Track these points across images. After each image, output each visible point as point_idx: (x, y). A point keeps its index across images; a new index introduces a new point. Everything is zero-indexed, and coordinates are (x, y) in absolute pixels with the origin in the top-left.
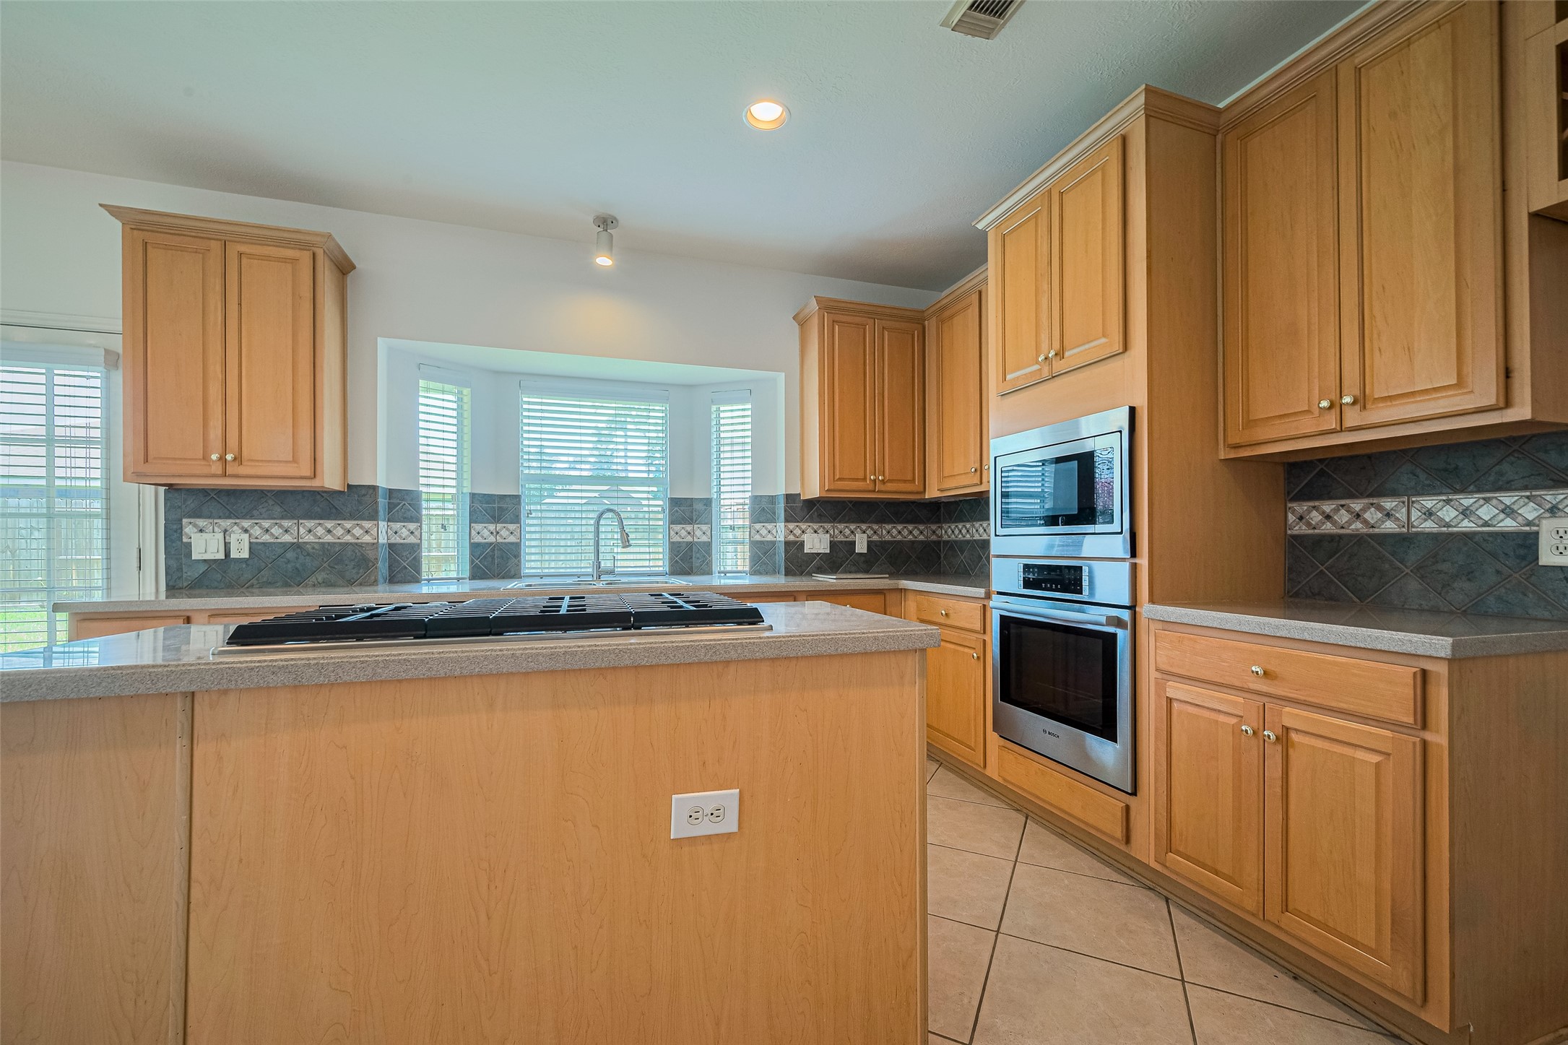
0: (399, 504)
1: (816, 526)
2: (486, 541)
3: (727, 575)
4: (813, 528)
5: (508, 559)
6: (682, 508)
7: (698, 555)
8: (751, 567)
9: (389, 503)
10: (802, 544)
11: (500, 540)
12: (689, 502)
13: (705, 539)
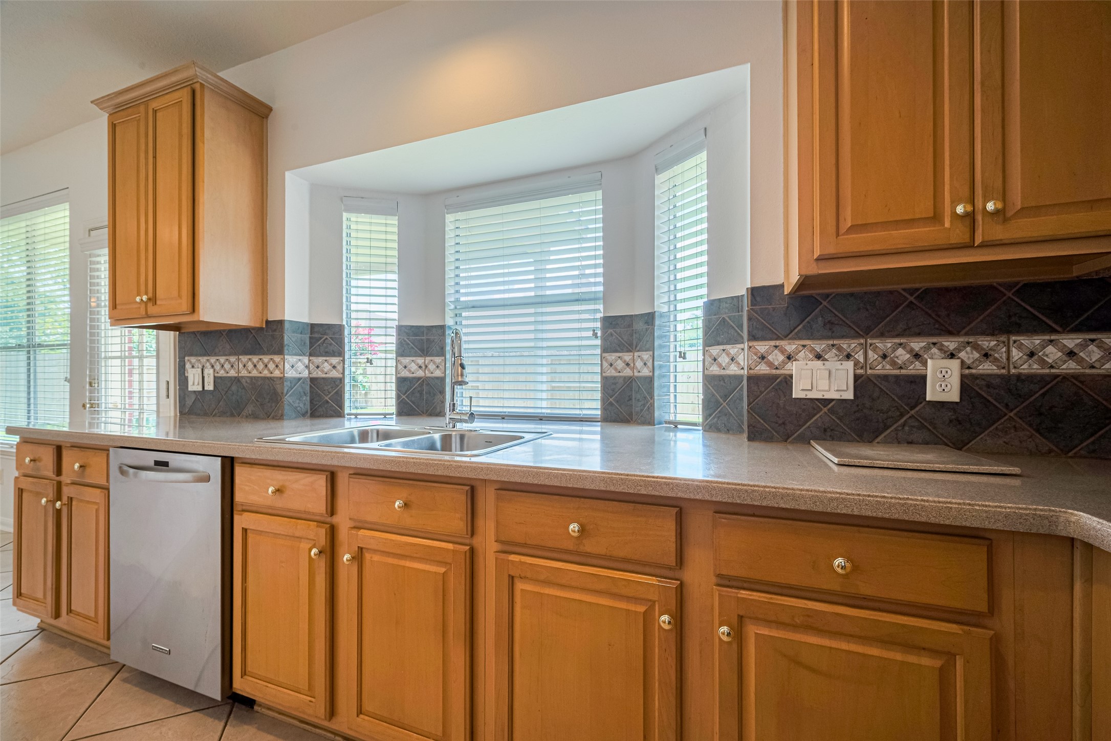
0: (321, 338)
1: (819, 346)
2: (414, 375)
3: (679, 426)
4: (812, 350)
5: (434, 395)
6: (618, 330)
7: (639, 396)
8: (706, 418)
9: (310, 338)
10: (788, 380)
11: (428, 375)
12: (628, 320)
13: (646, 372)
